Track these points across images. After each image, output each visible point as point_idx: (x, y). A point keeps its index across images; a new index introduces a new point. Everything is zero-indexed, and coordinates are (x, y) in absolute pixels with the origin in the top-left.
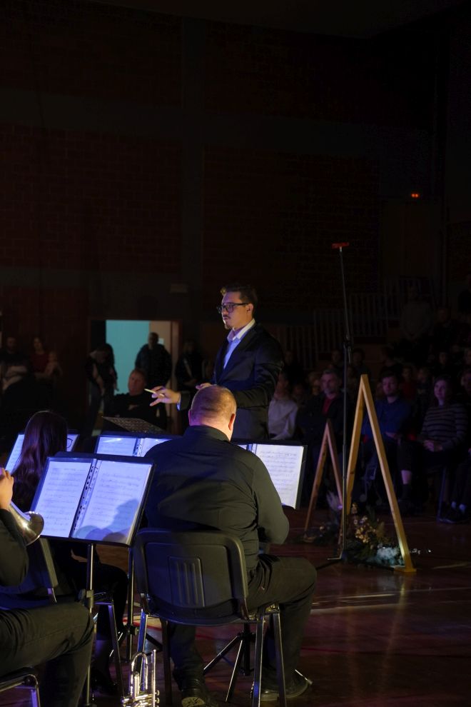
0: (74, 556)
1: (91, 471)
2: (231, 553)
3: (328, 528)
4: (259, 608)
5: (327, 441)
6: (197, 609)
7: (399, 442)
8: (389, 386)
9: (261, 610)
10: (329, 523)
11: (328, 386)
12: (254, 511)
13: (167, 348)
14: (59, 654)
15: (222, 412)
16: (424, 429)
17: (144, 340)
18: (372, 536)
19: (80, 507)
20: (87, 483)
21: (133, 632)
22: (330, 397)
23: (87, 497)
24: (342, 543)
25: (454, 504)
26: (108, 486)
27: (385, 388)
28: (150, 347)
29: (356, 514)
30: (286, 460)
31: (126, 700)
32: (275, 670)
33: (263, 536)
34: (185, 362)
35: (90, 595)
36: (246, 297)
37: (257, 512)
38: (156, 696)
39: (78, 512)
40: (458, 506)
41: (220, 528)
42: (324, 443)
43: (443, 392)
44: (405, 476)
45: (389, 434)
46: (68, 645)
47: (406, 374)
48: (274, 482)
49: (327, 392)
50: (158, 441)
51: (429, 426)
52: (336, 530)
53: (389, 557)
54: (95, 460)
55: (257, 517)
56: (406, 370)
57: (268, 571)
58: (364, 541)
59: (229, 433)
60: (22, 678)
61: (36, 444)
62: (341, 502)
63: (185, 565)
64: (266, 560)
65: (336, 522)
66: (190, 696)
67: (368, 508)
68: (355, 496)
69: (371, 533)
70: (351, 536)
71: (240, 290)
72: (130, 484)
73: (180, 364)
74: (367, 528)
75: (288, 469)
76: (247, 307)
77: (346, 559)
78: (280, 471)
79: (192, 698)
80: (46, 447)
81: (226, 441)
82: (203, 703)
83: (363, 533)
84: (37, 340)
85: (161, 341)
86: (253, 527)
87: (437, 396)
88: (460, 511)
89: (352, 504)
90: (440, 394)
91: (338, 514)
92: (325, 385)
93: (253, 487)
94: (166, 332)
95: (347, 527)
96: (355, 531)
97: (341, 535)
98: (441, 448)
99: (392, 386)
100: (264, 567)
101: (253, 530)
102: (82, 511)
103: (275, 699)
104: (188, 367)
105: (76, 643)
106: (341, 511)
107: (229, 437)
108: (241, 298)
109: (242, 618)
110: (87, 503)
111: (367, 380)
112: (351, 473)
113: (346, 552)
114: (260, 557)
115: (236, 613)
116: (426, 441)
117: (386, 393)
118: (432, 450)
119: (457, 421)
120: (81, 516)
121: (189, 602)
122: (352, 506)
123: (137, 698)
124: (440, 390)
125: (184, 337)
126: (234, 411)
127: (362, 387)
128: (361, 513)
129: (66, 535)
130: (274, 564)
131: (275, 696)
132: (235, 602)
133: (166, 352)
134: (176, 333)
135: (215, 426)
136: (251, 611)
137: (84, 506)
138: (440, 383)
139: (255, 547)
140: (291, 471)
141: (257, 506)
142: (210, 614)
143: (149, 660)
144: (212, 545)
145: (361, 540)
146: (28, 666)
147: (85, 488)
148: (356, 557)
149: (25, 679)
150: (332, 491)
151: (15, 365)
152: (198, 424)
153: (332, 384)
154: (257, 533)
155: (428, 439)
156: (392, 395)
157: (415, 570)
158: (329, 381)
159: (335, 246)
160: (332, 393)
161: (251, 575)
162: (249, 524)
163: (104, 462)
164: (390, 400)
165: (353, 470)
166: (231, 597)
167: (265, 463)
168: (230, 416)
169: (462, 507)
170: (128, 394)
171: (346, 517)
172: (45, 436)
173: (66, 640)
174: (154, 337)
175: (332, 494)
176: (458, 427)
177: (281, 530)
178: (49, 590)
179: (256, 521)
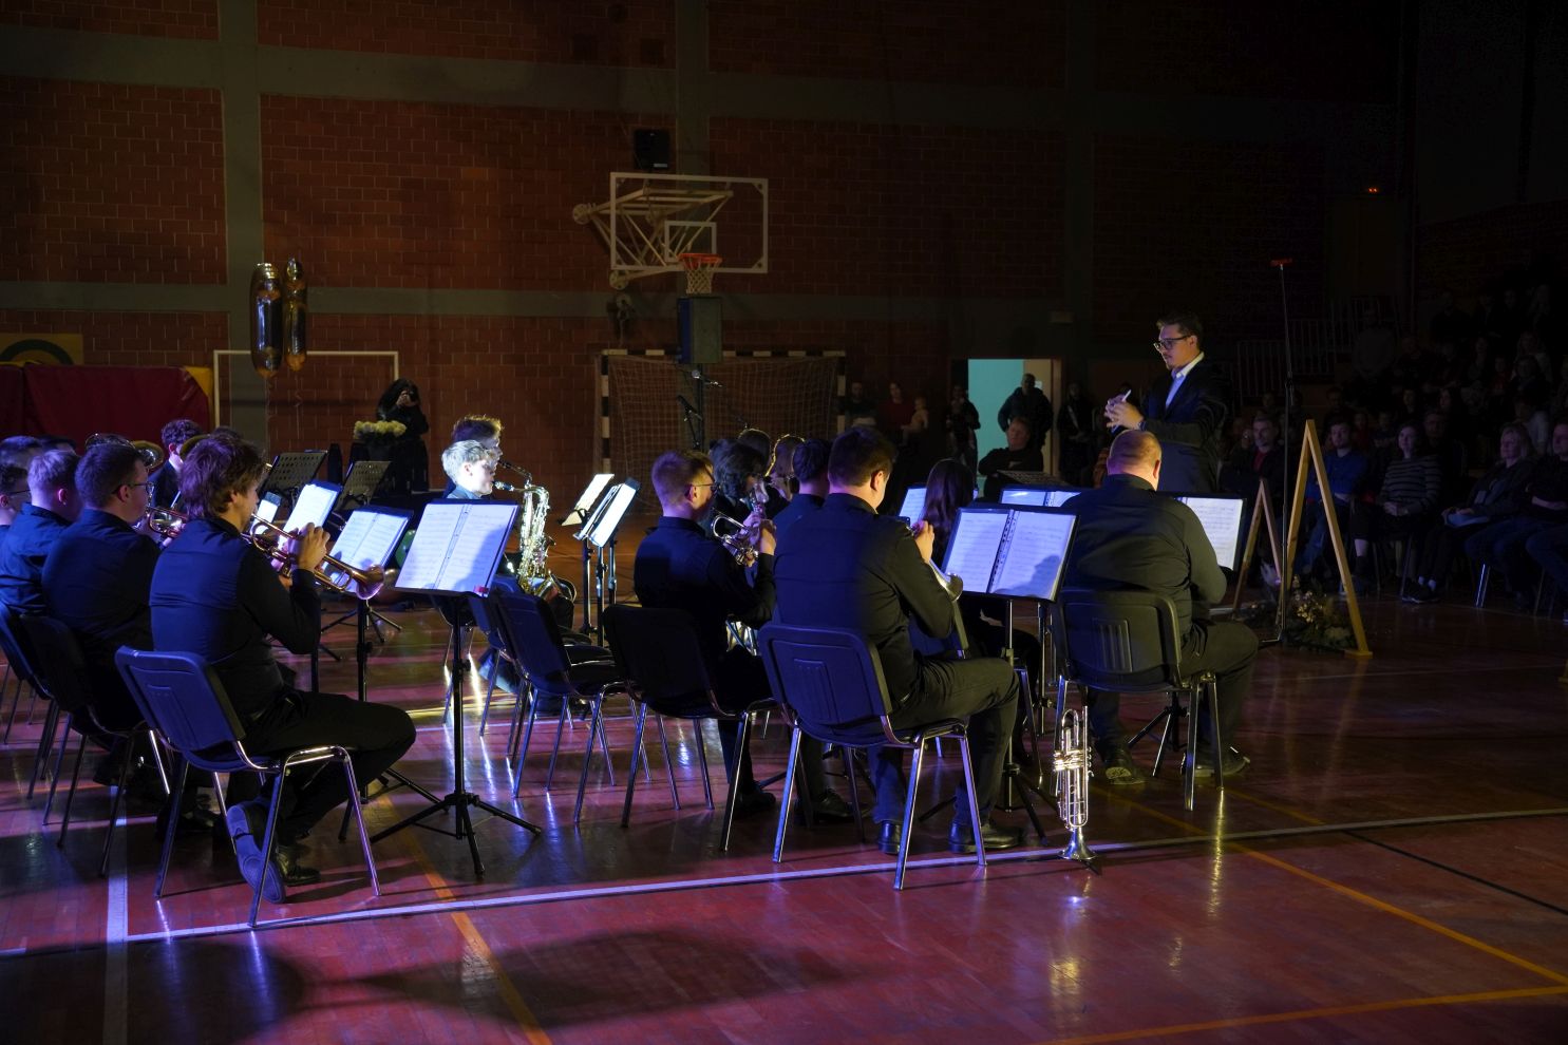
0: (983, 618)
1: (1007, 522)
2: (1163, 615)
3: (1263, 606)
4: (1192, 676)
5: (1261, 501)
6: (1124, 675)
7: (1352, 504)
8: (1340, 436)
9: (1195, 676)
10: (1264, 601)
11: (1261, 435)
12: (1185, 567)
13: (1047, 393)
14: (985, 707)
15: (1145, 459)
16: (1384, 488)
17: (1016, 382)
18: (1319, 614)
19: (997, 560)
20: (1004, 535)
21: (1045, 705)
22: (1263, 450)
23: (1005, 551)
24: (1280, 622)
25: (1421, 580)
26: (1027, 539)
27: (1335, 438)
28: (1024, 390)
29: (1298, 589)
30: (1223, 516)
31: (1058, 754)
32: (1209, 744)
33: (1197, 594)
34: (1070, 410)
35: (1010, 653)
36: (1186, 328)
37: (1190, 568)
38: (1088, 753)
39: (995, 567)
40: (1426, 582)
41: (1148, 586)
42: (1257, 504)
43: (1410, 442)
44: (1360, 546)
45: (1339, 496)
46: (993, 701)
47: (1359, 421)
48: (1208, 535)
49: (1258, 443)
50: (1070, 495)
51: (1391, 484)
52: (1271, 610)
53: (1339, 638)
54: (1012, 511)
55: (1190, 574)
56: (1358, 416)
57: (1203, 635)
58: (1308, 620)
59: (1155, 483)
60: (951, 727)
61: (940, 495)
62: (1277, 575)
63: (1110, 626)
64: (1200, 622)
65: (1273, 600)
66: (1115, 766)
67: (1313, 581)
68: (1297, 567)
69: (1317, 610)
70: (1292, 613)
71: (1179, 322)
72: (1052, 536)
73: (1064, 411)
74: (1313, 604)
75: (1224, 526)
76: (1189, 340)
77: (1285, 640)
78: (1214, 528)
79: (1117, 768)
80: (952, 499)
81: (1152, 490)
82: (1129, 774)
83: (1307, 611)
84: (893, 386)
85: (1038, 385)
86: (1185, 585)
87: (1402, 447)
88: (1429, 588)
89: (1293, 575)
90: (1406, 444)
91: (1276, 590)
92: (1256, 435)
93: (1185, 540)
94: (1045, 374)
95: (1287, 603)
96: (1297, 608)
97: (1279, 613)
98: (1406, 512)
99: (1344, 436)
100: (1198, 631)
101: (1185, 589)
102: (1000, 565)
103: (1209, 775)
104: (1073, 417)
105: (1002, 698)
106: (1279, 586)
107: (1155, 487)
108: (1181, 330)
109: (1175, 686)
110: (1005, 557)
111: (1314, 426)
112: (1293, 540)
113: (1286, 632)
114: (1194, 620)
115: (1167, 679)
116: (1388, 503)
117: (1336, 444)
118: (1395, 514)
119: (1428, 479)
120: (998, 571)
121: (1114, 666)
122: (1293, 579)
123: (1068, 753)
124: (1406, 439)
125: (1067, 378)
126: (1159, 457)
127: (1308, 434)
128: (1304, 588)
129: (983, 590)
130: (1209, 628)
131: (1208, 772)
132: (1167, 669)
133: (1045, 398)
134: (1058, 374)
135: (1138, 474)
136: (1184, 678)
137: (1002, 560)
138: (1406, 431)
139: (1188, 607)
140: (1228, 529)
141: (1190, 561)
142: (1138, 681)
143: (1080, 717)
144: (1140, 606)
145: (1305, 619)
146: (955, 717)
147: (1002, 541)
148: (1297, 638)
149: (953, 728)
150: (1268, 563)
151: (862, 417)
152: (1118, 473)
153: (1265, 434)
154: (1189, 593)
155: (1389, 500)
156: (1343, 447)
157: (1371, 653)
158: (1262, 430)
159: (1274, 262)
160: (1265, 445)
161: (1184, 640)
162: (1182, 580)
163: (1022, 513)
164: (1341, 453)
165: (1296, 535)
166: (1161, 663)
167: (1198, 515)
168: (1154, 462)
169: (1431, 583)
170: (1007, 449)
171: (1286, 592)
172: (950, 487)
173: (992, 694)
174: (1030, 379)
175: (1267, 567)
176: (1428, 486)
177: (1217, 589)
178: (959, 652)
179: (1188, 578)
